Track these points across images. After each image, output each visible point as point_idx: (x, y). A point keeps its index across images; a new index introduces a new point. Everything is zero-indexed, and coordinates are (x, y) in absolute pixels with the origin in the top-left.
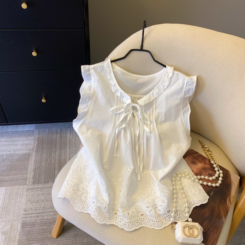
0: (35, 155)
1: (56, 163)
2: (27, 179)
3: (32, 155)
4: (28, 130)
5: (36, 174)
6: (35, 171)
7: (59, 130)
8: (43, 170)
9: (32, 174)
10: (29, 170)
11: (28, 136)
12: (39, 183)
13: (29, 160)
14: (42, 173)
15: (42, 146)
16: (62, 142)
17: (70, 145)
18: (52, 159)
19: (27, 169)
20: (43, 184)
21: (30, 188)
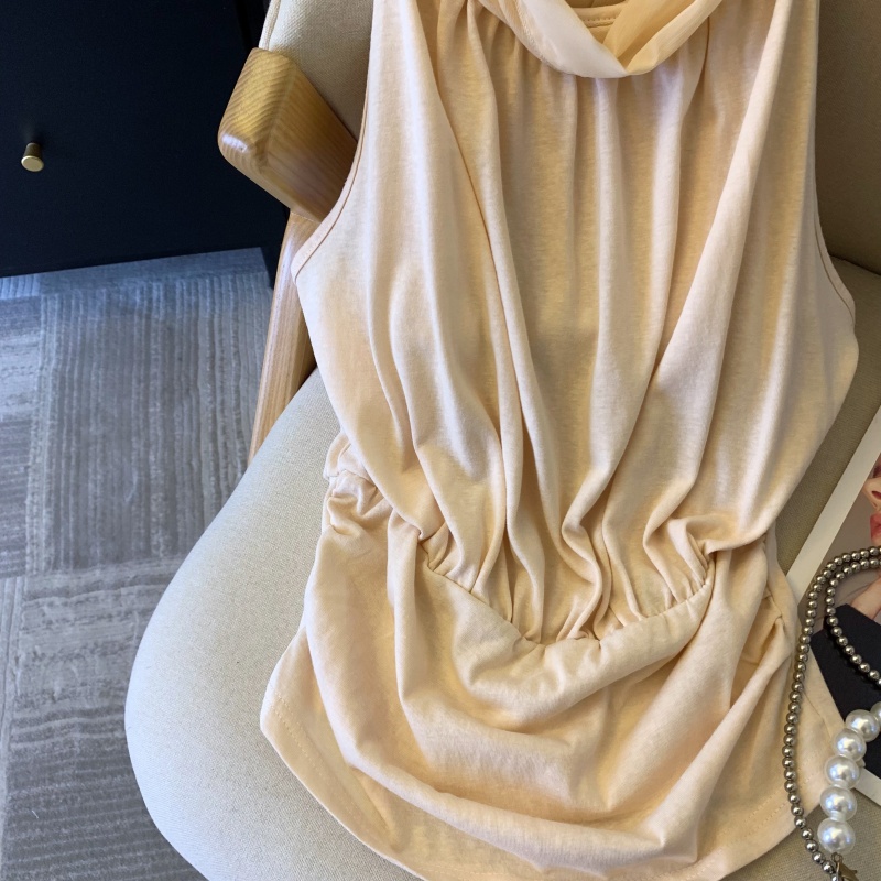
0: (52, 426)
1: (152, 458)
2: (24, 547)
3: (37, 423)
4: (11, 297)
5: (62, 518)
6: (57, 506)
7: (158, 291)
8: (95, 498)
9: (46, 519)
10: (27, 502)
11: (13, 327)
12: (80, 562)
13: (27, 452)
14: (91, 514)
15: (81, 374)
16: (177, 351)
17: (212, 367)
18: (134, 439)
19: (18, 495)
20: (99, 565)
21: (38, 588)
